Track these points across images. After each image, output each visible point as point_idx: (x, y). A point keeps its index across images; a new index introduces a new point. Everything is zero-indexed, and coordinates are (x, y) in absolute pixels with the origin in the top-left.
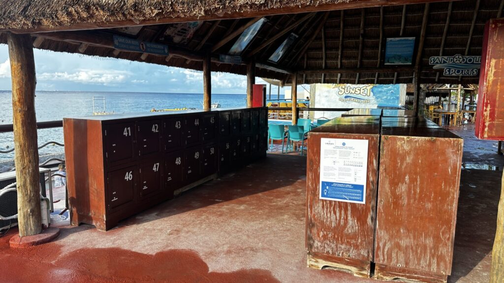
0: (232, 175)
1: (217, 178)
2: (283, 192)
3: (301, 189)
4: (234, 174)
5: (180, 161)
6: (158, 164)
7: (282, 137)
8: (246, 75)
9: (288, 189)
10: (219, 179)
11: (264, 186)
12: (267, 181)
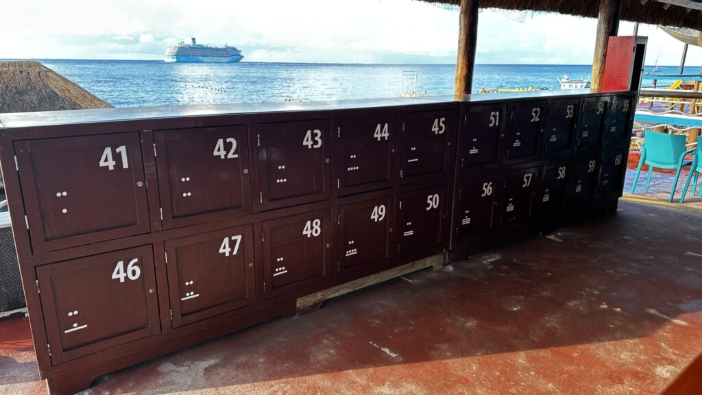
0: (490, 259)
1: (445, 265)
2: (603, 364)
3: (672, 363)
4: (498, 257)
5: (317, 227)
6: (239, 238)
7: (676, 163)
8: (595, 16)
9: (624, 356)
10: (451, 268)
11: (552, 321)
12: (572, 304)
